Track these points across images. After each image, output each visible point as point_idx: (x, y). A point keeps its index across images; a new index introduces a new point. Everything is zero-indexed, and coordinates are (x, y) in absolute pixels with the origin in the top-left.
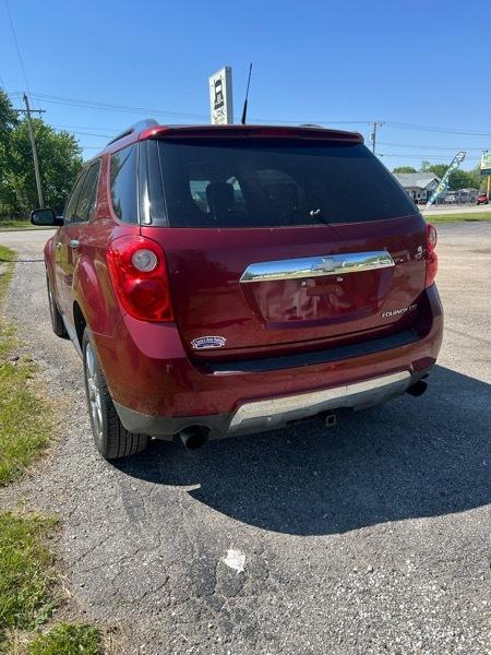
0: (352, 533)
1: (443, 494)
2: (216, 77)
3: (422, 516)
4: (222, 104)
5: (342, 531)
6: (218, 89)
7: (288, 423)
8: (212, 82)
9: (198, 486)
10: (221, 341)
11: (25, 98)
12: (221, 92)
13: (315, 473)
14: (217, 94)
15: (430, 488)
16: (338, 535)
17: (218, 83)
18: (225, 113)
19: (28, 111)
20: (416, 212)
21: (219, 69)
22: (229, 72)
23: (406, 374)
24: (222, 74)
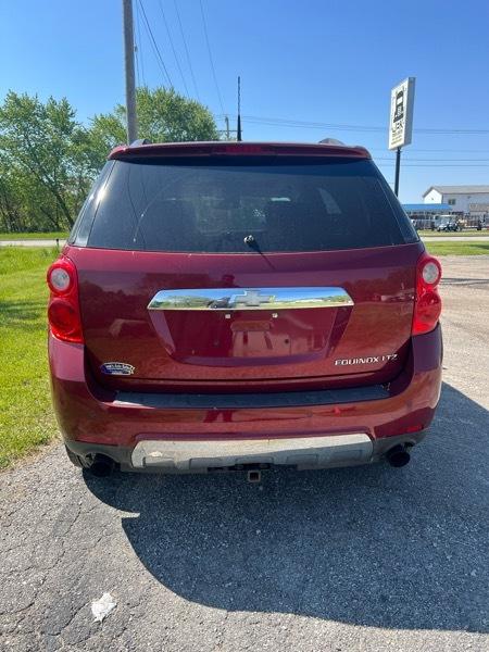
0: (240, 615)
1: (384, 599)
2: (399, 89)
3: (335, 618)
4: (402, 116)
5: (232, 608)
6: (400, 101)
7: (209, 469)
8: (394, 94)
9: (137, 515)
10: (130, 369)
11: (227, 120)
12: (401, 104)
13: (258, 532)
14: (397, 106)
15: (375, 586)
16: (223, 613)
17: (400, 95)
18: (404, 125)
19: (228, 131)
20: (416, 240)
21: (402, 81)
22: (412, 83)
23: (363, 438)
24: (405, 84)
